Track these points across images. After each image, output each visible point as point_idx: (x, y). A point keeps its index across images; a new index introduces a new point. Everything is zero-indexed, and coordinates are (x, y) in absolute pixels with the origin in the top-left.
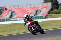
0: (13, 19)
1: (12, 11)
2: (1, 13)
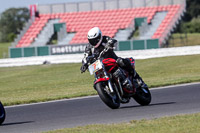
0: (59, 50)
1: (57, 22)
2: (21, 29)
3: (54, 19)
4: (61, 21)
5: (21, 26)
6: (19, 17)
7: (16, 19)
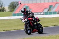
3: (26, 5)
4: (28, 6)
7: (14, 5)
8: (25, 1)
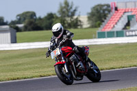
1: (130, 14)
2: (105, 19)
3: (128, 12)
5: (105, 16)
6: (104, 11)
7: (102, 11)
8: (126, 3)
